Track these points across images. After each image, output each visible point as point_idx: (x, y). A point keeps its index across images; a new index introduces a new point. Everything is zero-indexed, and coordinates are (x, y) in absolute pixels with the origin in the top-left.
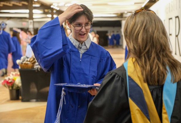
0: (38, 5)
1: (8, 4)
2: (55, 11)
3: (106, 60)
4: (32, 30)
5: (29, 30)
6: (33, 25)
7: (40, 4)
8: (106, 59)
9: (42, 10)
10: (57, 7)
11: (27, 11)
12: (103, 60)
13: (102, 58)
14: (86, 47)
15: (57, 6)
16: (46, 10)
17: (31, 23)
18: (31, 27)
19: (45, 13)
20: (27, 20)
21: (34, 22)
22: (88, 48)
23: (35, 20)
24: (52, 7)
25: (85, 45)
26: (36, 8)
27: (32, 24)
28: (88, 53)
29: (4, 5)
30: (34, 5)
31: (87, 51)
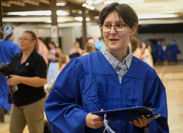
0: (63, 4)
1: (19, 4)
2: (87, 12)
3: (153, 83)
4: (57, 41)
5: (52, 40)
6: (58, 33)
7: (66, 2)
8: (153, 81)
9: (68, 11)
10: (91, 6)
11: (49, 13)
12: (150, 83)
13: (148, 81)
14: (127, 66)
15: (91, 4)
16: (74, 11)
17: (54, 30)
18: (54, 36)
19: (72, 15)
20: (49, 26)
21: (59, 28)
22: (129, 67)
23: (60, 25)
24: (84, 5)
25: (125, 64)
26: (60, 8)
27: (56, 31)
28: (129, 75)
29: (12, 5)
30: (58, 4)
31: (127, 73)
